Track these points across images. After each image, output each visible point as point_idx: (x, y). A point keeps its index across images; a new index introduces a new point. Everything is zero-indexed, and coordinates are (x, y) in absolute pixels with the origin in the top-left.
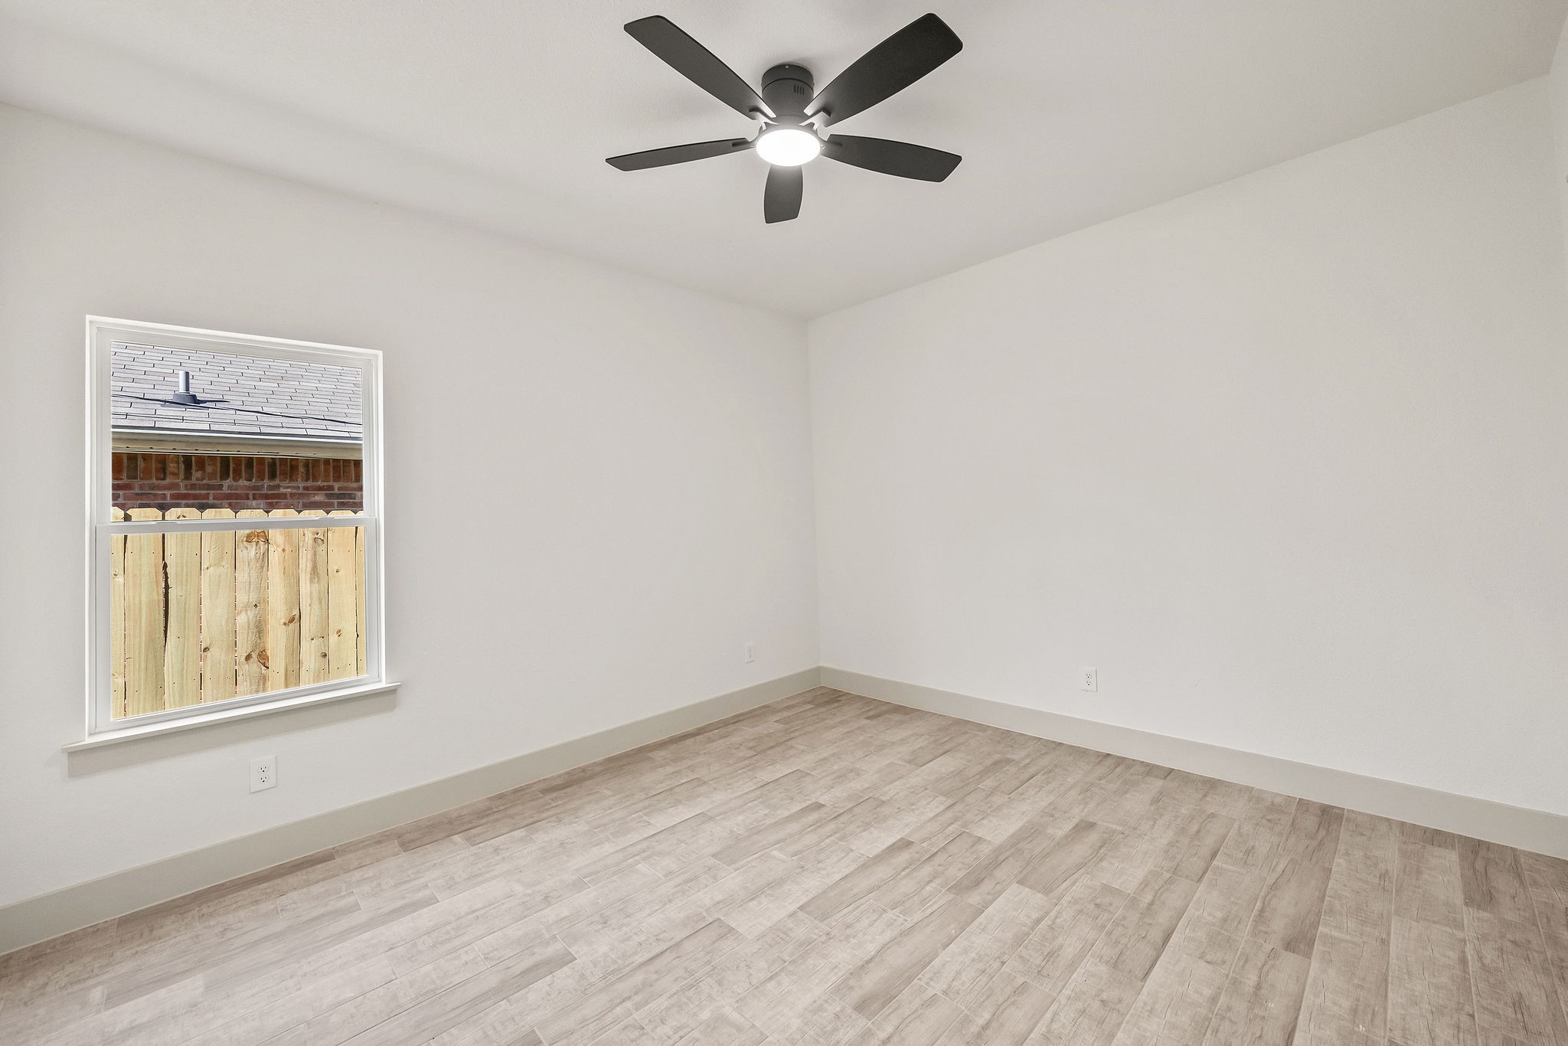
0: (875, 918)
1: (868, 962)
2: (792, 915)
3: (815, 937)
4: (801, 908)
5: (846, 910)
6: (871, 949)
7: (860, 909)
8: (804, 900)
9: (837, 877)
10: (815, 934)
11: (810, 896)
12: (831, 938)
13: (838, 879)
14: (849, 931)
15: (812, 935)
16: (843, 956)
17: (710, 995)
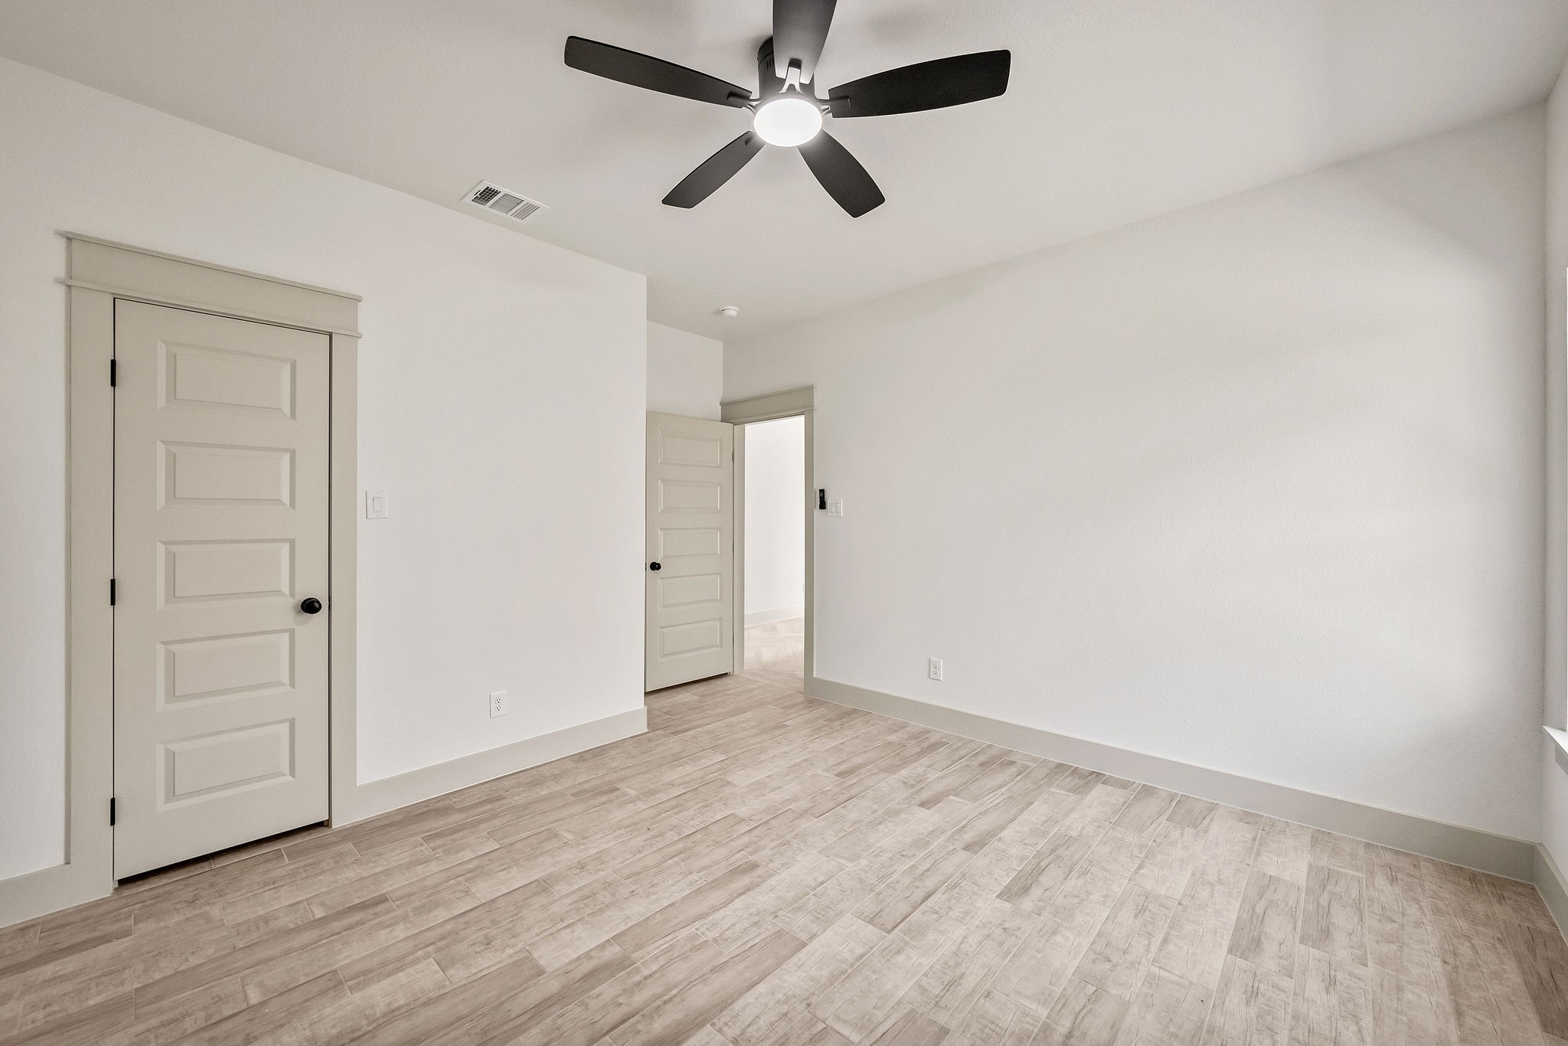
0: (727, 933)
1: (744, 893)
2: (814, 936)
3: (789, 915)
4: (805, 945)
5: (757, 941)
6: (738, 903)
7: (741, 943)
8: (801, 955)
9: (761, 988)
10: (789, 917)
11: (794, 960)
12: (774, 913)
13: (760, 985)
14: (756, 919)
15: (791, 916)
16: (763, 899)
17: (866, 872)
